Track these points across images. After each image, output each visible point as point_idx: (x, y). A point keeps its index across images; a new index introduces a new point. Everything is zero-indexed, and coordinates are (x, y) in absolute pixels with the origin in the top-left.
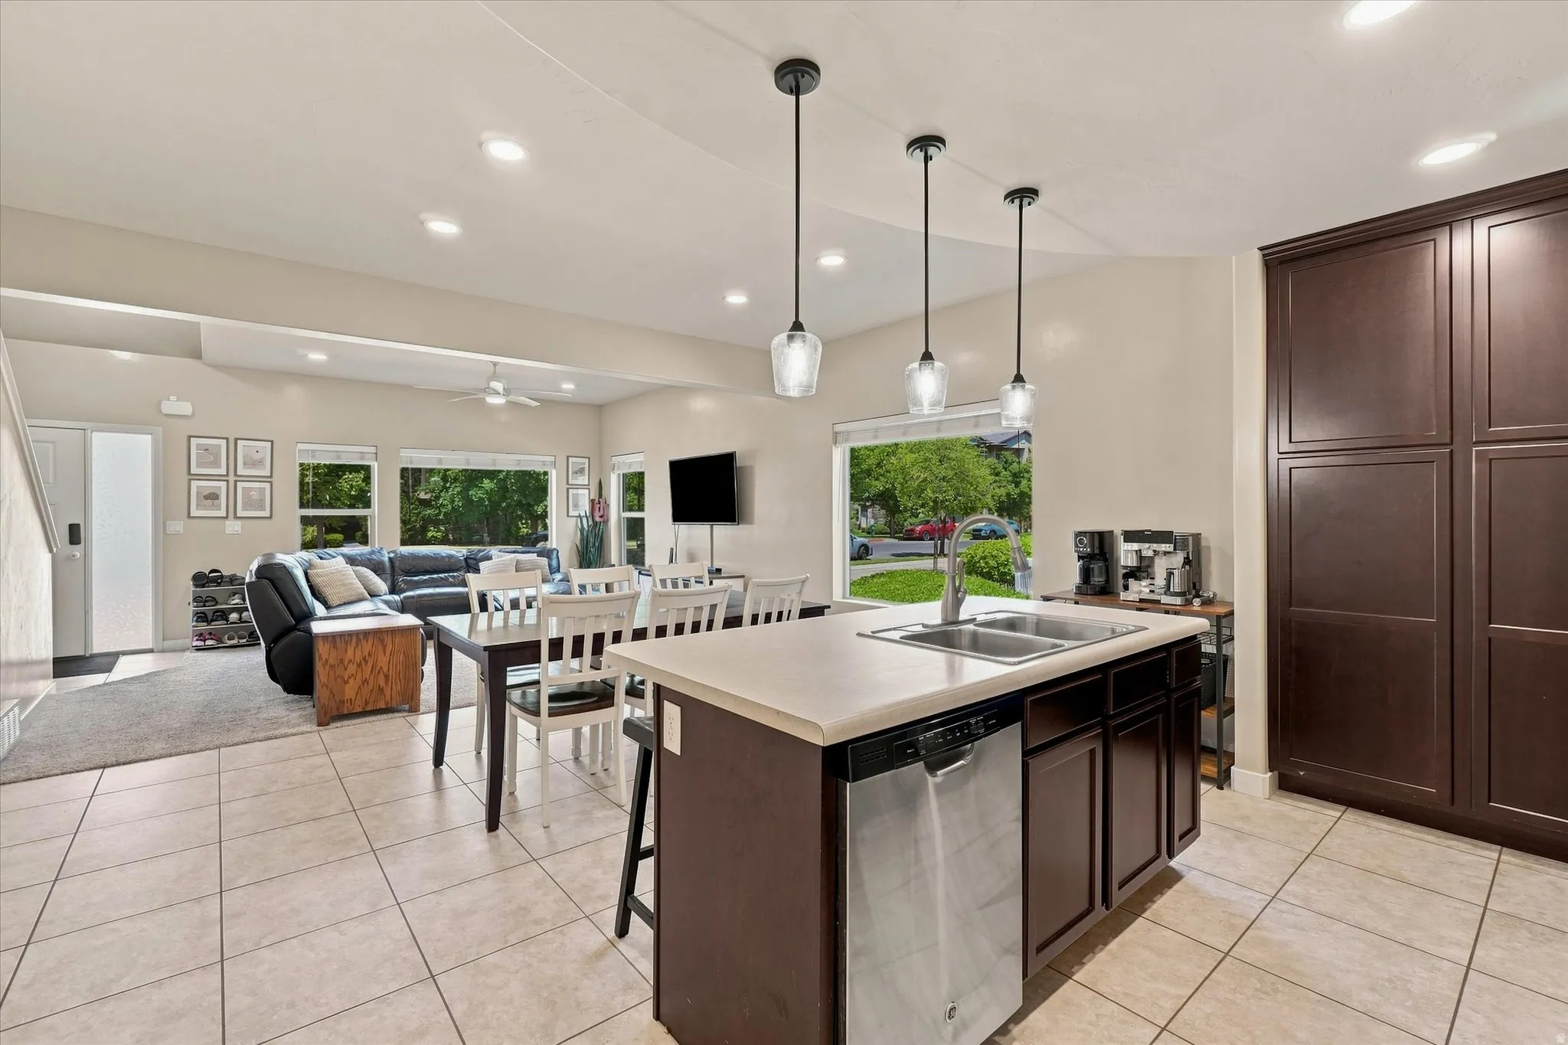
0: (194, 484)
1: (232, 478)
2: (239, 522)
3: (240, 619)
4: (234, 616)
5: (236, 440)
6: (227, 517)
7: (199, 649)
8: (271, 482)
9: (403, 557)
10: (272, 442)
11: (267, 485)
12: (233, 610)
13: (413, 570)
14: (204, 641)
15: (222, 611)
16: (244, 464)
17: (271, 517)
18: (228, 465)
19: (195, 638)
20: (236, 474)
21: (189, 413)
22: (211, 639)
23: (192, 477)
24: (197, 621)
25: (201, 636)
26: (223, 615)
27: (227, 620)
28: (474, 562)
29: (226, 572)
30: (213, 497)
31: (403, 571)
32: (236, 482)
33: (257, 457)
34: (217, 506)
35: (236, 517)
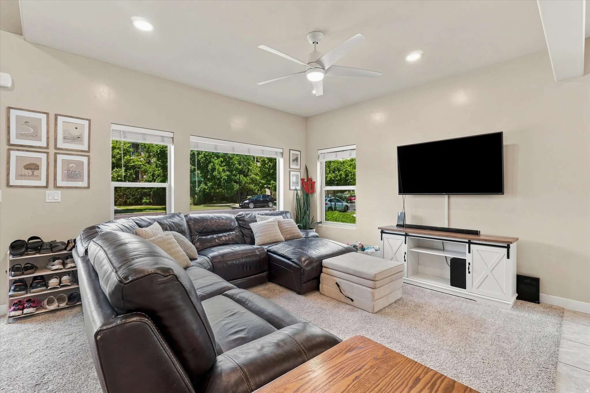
0: (14, 154)
1: (52, 151)
2: (59, 192)
3: (60, 282)
4: (53, 282)
5: (56, 116)
6: (46, 187)
7: (17, 319)
8: (88, 156)
9: (196, 220)
10: (89, 121)
11: (85, 160)
12: (51, 276)
13: (205, 230)
14: (22, 309)
15: (42, 277)
16: (65, 138)
17: (88, 187)
18: (48, 138)
19: (13, 308)
20: (56, 148)
21: (9, 85)
22: (30, 307)
23: (12, 147)
24: (14, 290)
25: (19, 305)
26: (43, 281)
27: (46, 285)
28: (244, 223)
29: (46, 239)
30: (33, 167)
31: (198, 232)
32: (56, 154)
33: (76, 133)
34: (38, 176)
35: (56, 187)
